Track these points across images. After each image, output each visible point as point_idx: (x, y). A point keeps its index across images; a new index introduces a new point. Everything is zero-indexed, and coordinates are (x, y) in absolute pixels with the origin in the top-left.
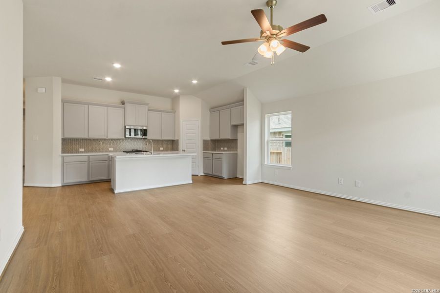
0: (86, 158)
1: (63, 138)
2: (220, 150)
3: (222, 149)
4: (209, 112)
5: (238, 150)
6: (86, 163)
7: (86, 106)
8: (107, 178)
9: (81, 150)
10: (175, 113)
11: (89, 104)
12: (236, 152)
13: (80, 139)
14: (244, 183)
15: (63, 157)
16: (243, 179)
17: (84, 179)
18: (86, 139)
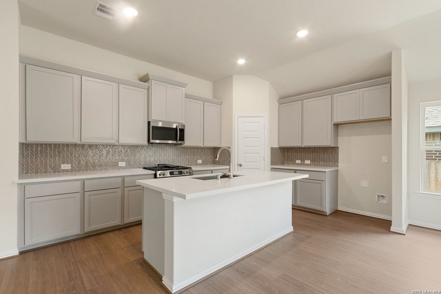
0: (77, 186)
1: (24, 141)
2: (294, 164)
3: (298, 162)
4: (278, 104)
5: (340, 164)
6: (78, 196)
7: (77, 78)
8: (119, 223)
9: (64, 167)
10: (221, 104)
11: (81, 73)
12: (336, 168)
13: (63, 145)
14: (393, 229)
15: (23, 187)
16: (391, 221)
17: (74, 230)
18: (75, 145)
